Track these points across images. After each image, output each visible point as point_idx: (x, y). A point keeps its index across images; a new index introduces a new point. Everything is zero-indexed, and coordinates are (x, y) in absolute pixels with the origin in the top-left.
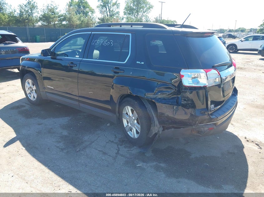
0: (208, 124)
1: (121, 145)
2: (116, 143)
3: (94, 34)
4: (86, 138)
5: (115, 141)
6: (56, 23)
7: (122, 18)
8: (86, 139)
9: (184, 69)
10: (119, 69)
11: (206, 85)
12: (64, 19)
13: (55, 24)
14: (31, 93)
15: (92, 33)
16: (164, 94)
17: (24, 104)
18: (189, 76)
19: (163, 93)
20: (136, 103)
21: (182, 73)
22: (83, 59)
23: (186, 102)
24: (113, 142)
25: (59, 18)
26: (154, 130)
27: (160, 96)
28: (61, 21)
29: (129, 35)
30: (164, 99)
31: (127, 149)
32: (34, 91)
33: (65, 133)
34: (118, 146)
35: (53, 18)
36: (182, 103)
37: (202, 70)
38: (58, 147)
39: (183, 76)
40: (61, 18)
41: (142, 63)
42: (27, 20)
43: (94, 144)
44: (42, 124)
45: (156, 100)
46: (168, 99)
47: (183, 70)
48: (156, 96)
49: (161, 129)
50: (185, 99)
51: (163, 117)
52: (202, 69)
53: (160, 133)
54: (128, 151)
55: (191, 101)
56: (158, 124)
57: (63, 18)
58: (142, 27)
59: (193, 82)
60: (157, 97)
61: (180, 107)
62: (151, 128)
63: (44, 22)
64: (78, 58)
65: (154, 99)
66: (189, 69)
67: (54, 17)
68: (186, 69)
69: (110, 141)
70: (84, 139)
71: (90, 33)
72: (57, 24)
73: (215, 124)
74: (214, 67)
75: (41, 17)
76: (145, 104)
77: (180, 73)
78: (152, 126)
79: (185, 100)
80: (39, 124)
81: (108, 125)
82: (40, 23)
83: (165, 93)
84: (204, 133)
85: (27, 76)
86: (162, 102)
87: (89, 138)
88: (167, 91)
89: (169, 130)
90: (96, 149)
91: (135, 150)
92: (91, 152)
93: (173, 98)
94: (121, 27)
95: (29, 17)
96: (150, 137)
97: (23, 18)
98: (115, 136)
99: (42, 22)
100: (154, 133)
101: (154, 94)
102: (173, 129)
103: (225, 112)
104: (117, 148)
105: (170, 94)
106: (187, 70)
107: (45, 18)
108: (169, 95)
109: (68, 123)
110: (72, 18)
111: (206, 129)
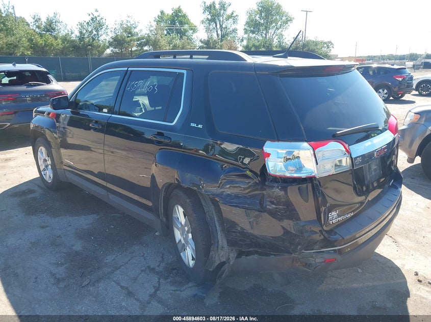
0: (323, 252)
1: (166, 279)
2: (157, 273)
3: (131, 71)
4: (109, 259)
5: (157, 269)
6: (134, 49)
7: (241, 38)
8: (107, 261)
9: (271, 141)
10: (163, 135)
11: (314, 174)
12: (146, 44)
13: (131, 51)
14: (46, 169)
15: (130, 69)
16: (236, 187)
17: (36, 188)
18: (280, 156)
19: (235, 185)
20: (188, 200)
21: (267, 149)
22: (113, 115)
23: (274, 206)
24: (153, 269)
25: (138, 41)
26: (217, 258)
27: (228, 190)
28: (141, 45)
29: (183, 74)
30: (237, 197)
31: (173, 288)
32: (50, 167)
33: (78, 246)
34: (159, 279)
35: (129, 42)
36: (268, 207)
37: (305, 145)
38: (54, 275)
39: (268, 155)
40: (142, 41)
41: (200, 126)
42: (89, 45)
43: (118, 272)
44: (47, 226)
45: (222, 198)
46: (245, 197)
47: (268, 143)
48: (222, 190)
49: (233, 255)
50: (273, 200)
51: (234, 232)
52: (306, 141)
53: (231, 263)
54: (175, 291)
55: (284, 205)
56: (225, 245)
57: (144, 42)
58: (207, 59)
59: (286, 167)
60: (224, 192)
61: (265, 215)
62: (211, 254)
63: (115, 48)
64: (106, 113)
65: (218, 195)
66: (279, 141)
67: (131, 40)
68: (274, 141)
69: (149, 267)
70: (105, 261)
71: (126, 69)
72: (136, 51)
73: (339, 252)
74: (335, 137)
75: (111, 40)
76: (203, 204)
77: (263, 150)
78: (212, 249)
79: (272, 203)
80: (43, 227)
81: (156, 234)
82: (108, 51)
83: (237, 185)
84: (315, 268)
85: (39, 141)
86: (232, 203)
87: (114, 259)
88: (241, 182)
89: (248, 258)
90: (118, 284)
91: (188, 291)
92: (106, 290)
93: (253, 197)
94: (175, 57)
95: (93, 41)
96: (211, 270)
97: (84, 43)
98: (162, 257)
99: (112, 48)
100: (218, 262)
101: (219, 187)
102: (256, 256)
103: (363, 226)
104: (157, 285)
105: (248, 188)
106: (276, 143)
107: (117, 42)
108: (245, 189)
109: (91, 225)
110: (159, 40)
111: (318, 260)
